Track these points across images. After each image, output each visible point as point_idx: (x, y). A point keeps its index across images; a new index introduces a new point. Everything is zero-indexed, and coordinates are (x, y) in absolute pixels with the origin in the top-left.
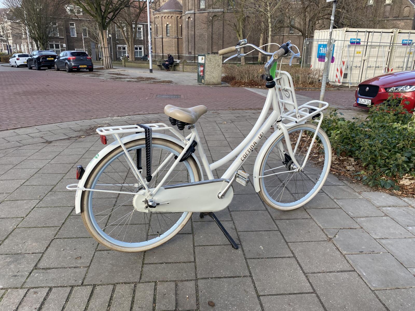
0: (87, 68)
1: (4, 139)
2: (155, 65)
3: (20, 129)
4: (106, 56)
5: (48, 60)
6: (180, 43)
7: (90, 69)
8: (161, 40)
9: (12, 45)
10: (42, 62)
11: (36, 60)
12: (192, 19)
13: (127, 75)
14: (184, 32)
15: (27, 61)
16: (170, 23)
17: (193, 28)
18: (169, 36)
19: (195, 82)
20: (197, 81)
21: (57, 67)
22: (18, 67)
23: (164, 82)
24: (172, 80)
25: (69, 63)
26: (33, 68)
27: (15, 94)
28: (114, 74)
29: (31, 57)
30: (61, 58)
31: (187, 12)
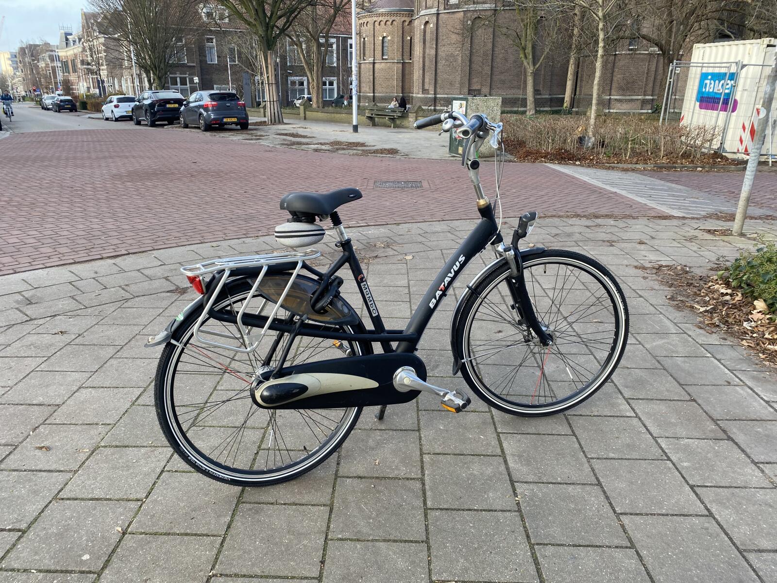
0: (236, 124)
1: (97, 281)
2: (363, 117)
3: (125, 256)
4: (272, 100)
5: (169, 108)
6: (407, 72)
7: (244, 125)
8: (372, 66)
9: (106, 79)
10: (158, 111)
11: (148, 109)
12: (431, 25)
13: (311, 137)
14: (417, 52)
15: (133, 109)
16: (390, 33)
17: (435, 43)
18: (386, 59)
19: (445, 152)
20: (447, 149)
21: (184, 121)
22: (117, 120)
23: (382, 151)
24: (399, 149)
25: (205, 114)
26: (142, 123)
27: (114, 177)
28: (286, 135)
29: (140, 103)
30: (192, 105)
31: (423, 13)
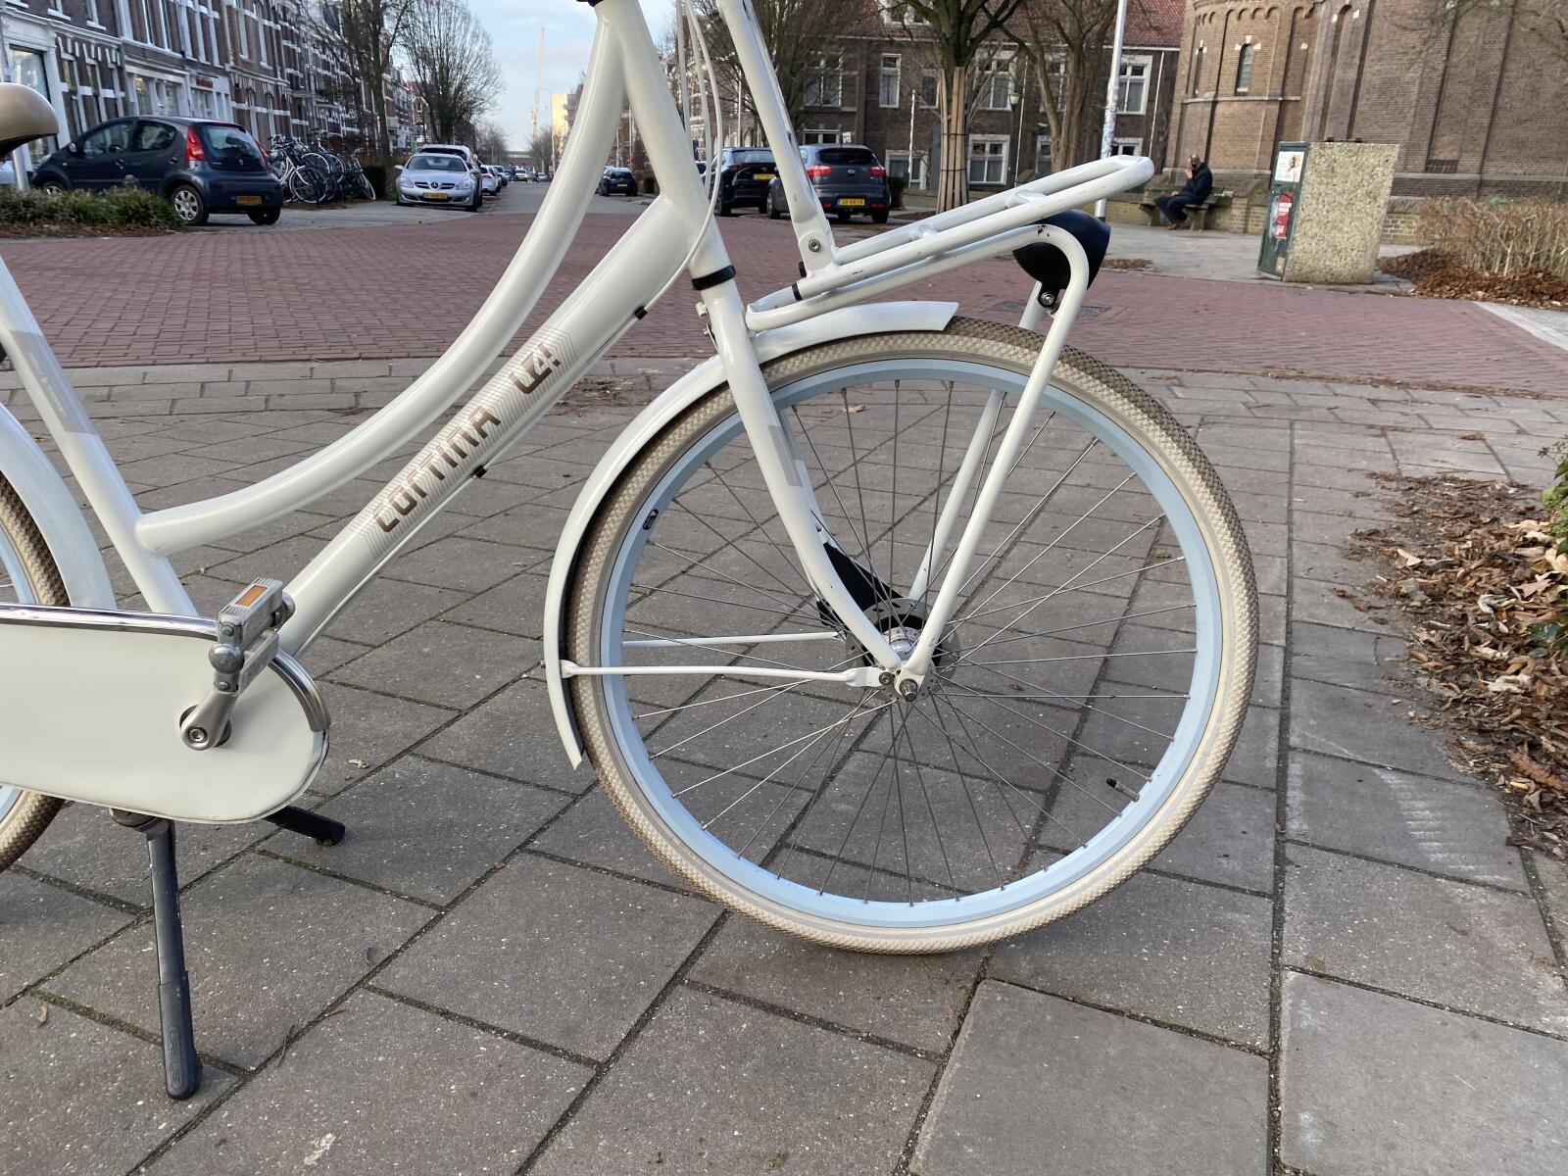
0: (865, 211)
2: (1133, 206)
5: (755, 181)
6: (1288, 122)
7: (879, 214)
8: (1209, 109)
10: (738, 186)
12: (1356, 15)
14: (1315, 77)
17: (1358, 53)
18: (1244, 94)
19: (1246, 270)
20: (1254, 263)
23: (1111, 263)
